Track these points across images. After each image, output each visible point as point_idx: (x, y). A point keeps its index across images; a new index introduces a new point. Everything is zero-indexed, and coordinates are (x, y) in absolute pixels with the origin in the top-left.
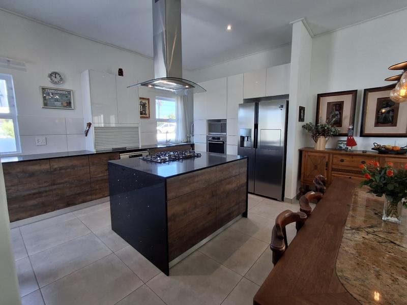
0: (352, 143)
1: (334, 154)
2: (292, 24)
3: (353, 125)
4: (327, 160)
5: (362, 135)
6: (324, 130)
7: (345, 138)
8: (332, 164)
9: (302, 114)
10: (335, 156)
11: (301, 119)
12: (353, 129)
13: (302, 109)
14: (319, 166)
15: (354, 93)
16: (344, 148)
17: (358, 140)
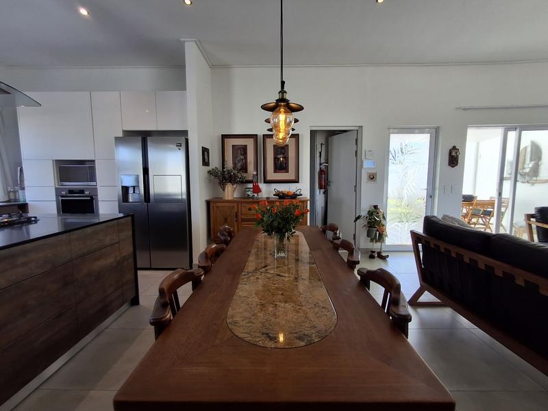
0: (257, 190)
1: (242, 203)
2: (184, 42)
3: (257, 171)
4: (236, 211)
5: (266, 182)
6: (230, 176)
7: (251, 186)
8: (241, 214)
9: (206, 157)
10: (243, 205)
11: (205, 163)
12: (257, 175)
13: (205, 151)
14: (229, 219)
15: (255, 137)
16: (251, 195)
17: (262, 186)
